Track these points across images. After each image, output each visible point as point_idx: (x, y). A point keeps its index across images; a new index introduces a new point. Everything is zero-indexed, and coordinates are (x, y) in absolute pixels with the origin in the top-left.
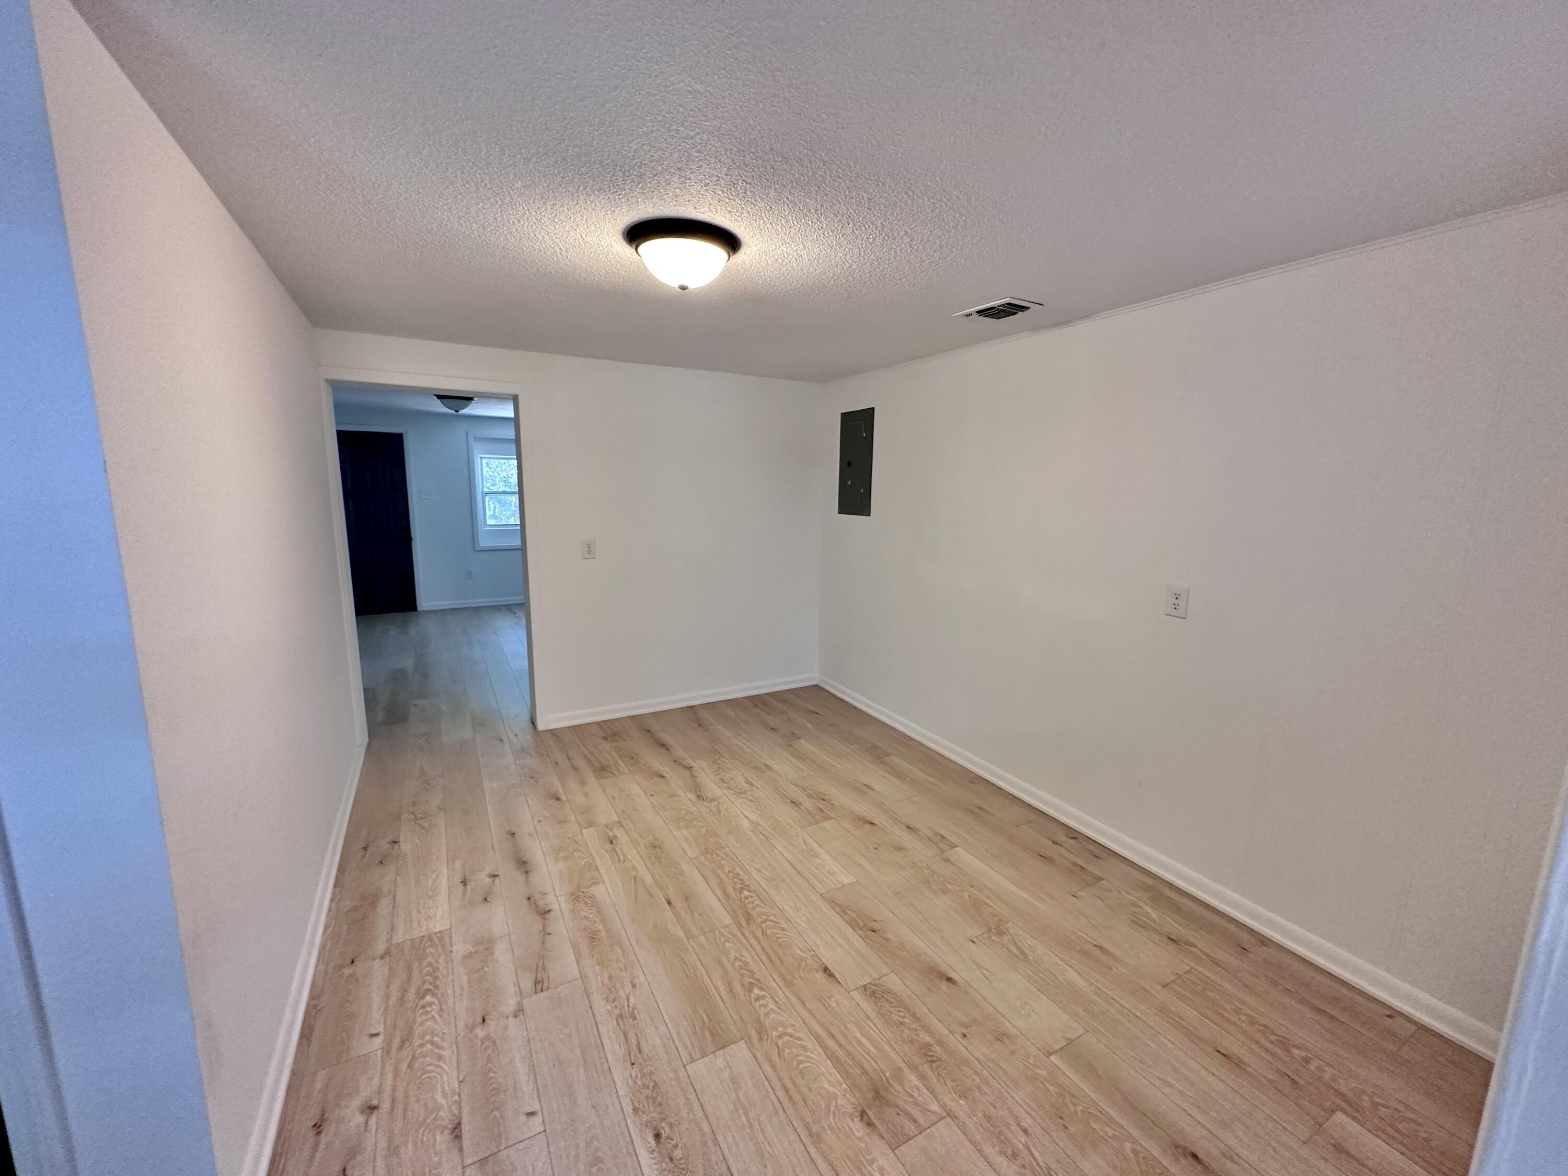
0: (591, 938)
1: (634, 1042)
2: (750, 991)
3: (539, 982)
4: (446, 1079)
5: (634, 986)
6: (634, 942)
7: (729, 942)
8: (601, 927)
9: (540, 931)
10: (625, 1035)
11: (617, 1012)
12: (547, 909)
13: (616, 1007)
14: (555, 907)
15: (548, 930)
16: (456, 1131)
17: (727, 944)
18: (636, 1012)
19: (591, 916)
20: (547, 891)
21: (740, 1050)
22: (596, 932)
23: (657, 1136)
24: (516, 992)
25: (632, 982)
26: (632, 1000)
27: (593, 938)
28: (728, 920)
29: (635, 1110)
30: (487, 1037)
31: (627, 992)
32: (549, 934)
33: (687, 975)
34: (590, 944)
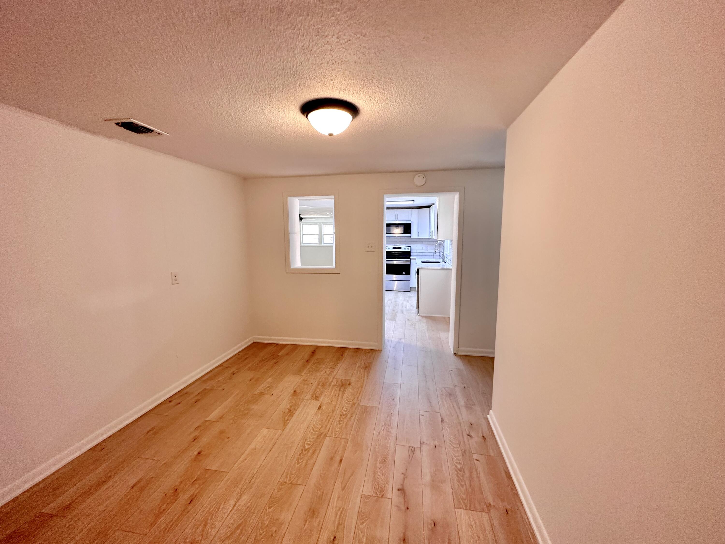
0: (385, 461)
1: (388, 418)
2: (346, 414)
3: (413, 451)
4: (447, 434)
5: (379, 432)
6: (369, 449)
7: (336, 430)
8: (378, 465)
9: (406, 478)
10: (390, 420)
11: (389, 428)
12: (400, 492)
13: (389, 429)
14: (395, 491)
15: (402, 476)
16: (442, 420)
17: (337, 430)
18: (383, 425)
19: (379, 474)
20: (396, 508)
21: (362, 404)
22: (381, 463)
23: (393, 399)
24: (422, 452)
25: (379, 434)
26: (383, 428)
27: (385, 460)
28: (328, 438)
29: (396, 405)
30: (434, 440)
31: (383, 432)
32: (403, 474)
33: (360, 427)
34: (387, 457)
